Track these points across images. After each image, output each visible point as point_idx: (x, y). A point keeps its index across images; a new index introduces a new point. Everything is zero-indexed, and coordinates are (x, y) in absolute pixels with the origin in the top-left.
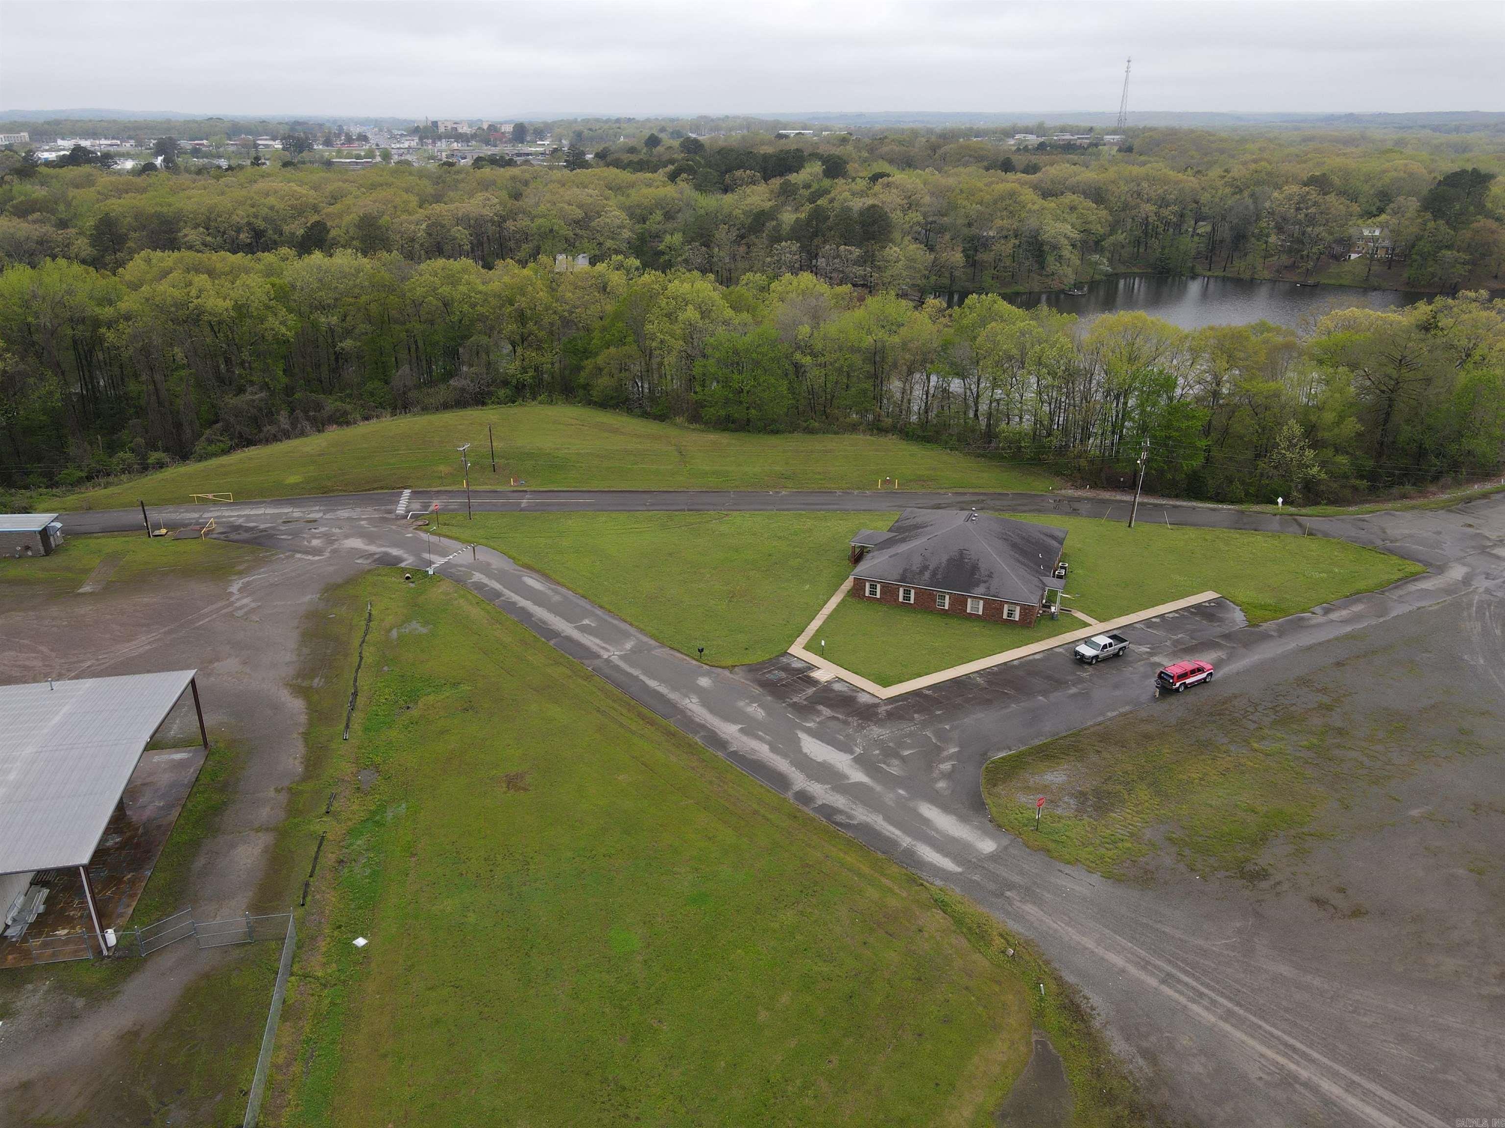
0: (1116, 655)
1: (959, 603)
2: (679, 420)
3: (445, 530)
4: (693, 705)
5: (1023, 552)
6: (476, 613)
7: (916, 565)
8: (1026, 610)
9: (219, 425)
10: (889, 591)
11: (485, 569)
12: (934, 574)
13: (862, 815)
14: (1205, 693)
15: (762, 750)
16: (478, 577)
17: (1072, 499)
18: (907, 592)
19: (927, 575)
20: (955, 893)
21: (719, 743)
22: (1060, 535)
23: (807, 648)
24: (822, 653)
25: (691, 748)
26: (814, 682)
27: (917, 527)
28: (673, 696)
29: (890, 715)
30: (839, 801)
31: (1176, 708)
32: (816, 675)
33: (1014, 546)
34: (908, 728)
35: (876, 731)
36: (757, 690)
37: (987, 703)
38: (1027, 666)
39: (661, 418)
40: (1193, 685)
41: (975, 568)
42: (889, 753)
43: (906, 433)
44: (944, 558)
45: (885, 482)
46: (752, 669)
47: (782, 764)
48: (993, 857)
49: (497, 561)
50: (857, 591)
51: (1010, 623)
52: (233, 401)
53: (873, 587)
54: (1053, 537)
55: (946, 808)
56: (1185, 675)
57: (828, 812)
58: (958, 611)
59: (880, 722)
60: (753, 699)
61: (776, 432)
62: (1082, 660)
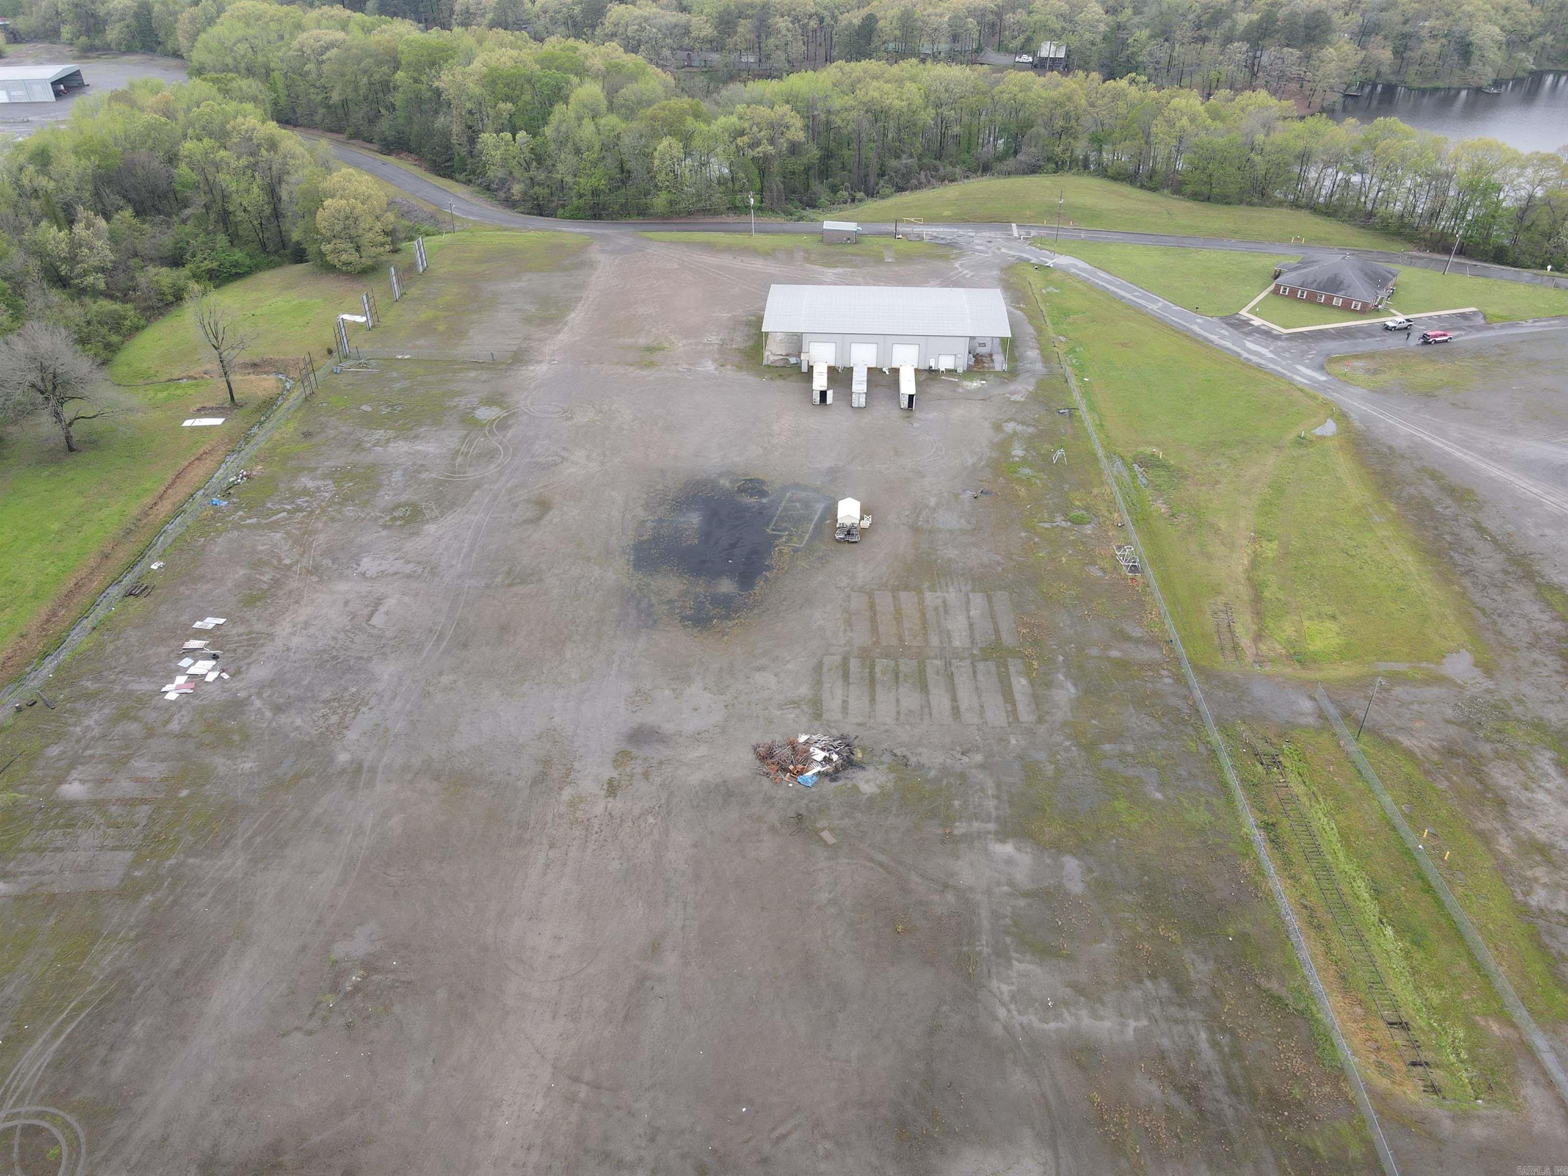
0: (1406, 328)
1: (1329, 299)
2: (1166, 191)
3: (1043, 246)
4: (1196, 328)
5: (1370, 278)
6: (1080, 286)
7: (1310, 280)
8: (1365, 305)
9: (886, 177)
10: (1293, 292)
11: (1075, 266)
12: (1319, 284)
13: (1271, 366)
14: (1445, 345)
15: (1229, 345)
16: (1073, 270)
17: (1413, 257)
18: (1303, 292)
19: (1315, 285)
20: (1307, 389)
21: (1211, 342)
22: (1395, 272)
23: (1248, 312)
24: (1256, 314)
25: (1198, 342)
26: (1252, 325)
27: (1313, 262)
28: (1186, 324)
29: (1286, 339)
30: (1263, 362)
31: (1427, 348)
32: (1252, 322)
33: (1366, 274)
34: (1294, 343)
35: (1279, 343)
36: (1225, 326)
37: (1334, 339)
38: (1359, 329)
39: (1153, 190)
40: (1440, 342)
41: (1341, 283)
42: (1285, 350)
43: (1314, 209)
44: (1326, 277)
45: (1297, 239)
46: (1221, 318)
47: (1239, 350)
48: (1325, 381)
49: (1082, 264)
50: (1276, 292)
51: (1354, 311)
52: (894, 163)
53: (1285, 289)
54: (1390, 273)
55: (1307, 367)
56: (1436, 336)
57: (1259, 365)
58: (1328, 303)
59: (1282, 340)
60: (1223, 329)
61: (1229, 204)
62: (1387, 328)
